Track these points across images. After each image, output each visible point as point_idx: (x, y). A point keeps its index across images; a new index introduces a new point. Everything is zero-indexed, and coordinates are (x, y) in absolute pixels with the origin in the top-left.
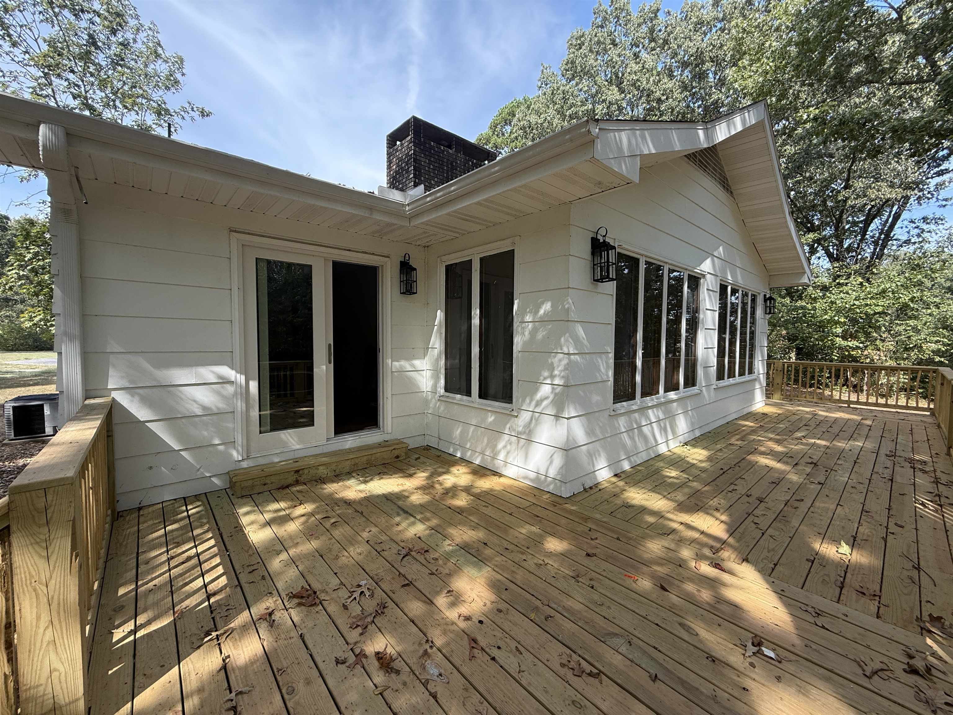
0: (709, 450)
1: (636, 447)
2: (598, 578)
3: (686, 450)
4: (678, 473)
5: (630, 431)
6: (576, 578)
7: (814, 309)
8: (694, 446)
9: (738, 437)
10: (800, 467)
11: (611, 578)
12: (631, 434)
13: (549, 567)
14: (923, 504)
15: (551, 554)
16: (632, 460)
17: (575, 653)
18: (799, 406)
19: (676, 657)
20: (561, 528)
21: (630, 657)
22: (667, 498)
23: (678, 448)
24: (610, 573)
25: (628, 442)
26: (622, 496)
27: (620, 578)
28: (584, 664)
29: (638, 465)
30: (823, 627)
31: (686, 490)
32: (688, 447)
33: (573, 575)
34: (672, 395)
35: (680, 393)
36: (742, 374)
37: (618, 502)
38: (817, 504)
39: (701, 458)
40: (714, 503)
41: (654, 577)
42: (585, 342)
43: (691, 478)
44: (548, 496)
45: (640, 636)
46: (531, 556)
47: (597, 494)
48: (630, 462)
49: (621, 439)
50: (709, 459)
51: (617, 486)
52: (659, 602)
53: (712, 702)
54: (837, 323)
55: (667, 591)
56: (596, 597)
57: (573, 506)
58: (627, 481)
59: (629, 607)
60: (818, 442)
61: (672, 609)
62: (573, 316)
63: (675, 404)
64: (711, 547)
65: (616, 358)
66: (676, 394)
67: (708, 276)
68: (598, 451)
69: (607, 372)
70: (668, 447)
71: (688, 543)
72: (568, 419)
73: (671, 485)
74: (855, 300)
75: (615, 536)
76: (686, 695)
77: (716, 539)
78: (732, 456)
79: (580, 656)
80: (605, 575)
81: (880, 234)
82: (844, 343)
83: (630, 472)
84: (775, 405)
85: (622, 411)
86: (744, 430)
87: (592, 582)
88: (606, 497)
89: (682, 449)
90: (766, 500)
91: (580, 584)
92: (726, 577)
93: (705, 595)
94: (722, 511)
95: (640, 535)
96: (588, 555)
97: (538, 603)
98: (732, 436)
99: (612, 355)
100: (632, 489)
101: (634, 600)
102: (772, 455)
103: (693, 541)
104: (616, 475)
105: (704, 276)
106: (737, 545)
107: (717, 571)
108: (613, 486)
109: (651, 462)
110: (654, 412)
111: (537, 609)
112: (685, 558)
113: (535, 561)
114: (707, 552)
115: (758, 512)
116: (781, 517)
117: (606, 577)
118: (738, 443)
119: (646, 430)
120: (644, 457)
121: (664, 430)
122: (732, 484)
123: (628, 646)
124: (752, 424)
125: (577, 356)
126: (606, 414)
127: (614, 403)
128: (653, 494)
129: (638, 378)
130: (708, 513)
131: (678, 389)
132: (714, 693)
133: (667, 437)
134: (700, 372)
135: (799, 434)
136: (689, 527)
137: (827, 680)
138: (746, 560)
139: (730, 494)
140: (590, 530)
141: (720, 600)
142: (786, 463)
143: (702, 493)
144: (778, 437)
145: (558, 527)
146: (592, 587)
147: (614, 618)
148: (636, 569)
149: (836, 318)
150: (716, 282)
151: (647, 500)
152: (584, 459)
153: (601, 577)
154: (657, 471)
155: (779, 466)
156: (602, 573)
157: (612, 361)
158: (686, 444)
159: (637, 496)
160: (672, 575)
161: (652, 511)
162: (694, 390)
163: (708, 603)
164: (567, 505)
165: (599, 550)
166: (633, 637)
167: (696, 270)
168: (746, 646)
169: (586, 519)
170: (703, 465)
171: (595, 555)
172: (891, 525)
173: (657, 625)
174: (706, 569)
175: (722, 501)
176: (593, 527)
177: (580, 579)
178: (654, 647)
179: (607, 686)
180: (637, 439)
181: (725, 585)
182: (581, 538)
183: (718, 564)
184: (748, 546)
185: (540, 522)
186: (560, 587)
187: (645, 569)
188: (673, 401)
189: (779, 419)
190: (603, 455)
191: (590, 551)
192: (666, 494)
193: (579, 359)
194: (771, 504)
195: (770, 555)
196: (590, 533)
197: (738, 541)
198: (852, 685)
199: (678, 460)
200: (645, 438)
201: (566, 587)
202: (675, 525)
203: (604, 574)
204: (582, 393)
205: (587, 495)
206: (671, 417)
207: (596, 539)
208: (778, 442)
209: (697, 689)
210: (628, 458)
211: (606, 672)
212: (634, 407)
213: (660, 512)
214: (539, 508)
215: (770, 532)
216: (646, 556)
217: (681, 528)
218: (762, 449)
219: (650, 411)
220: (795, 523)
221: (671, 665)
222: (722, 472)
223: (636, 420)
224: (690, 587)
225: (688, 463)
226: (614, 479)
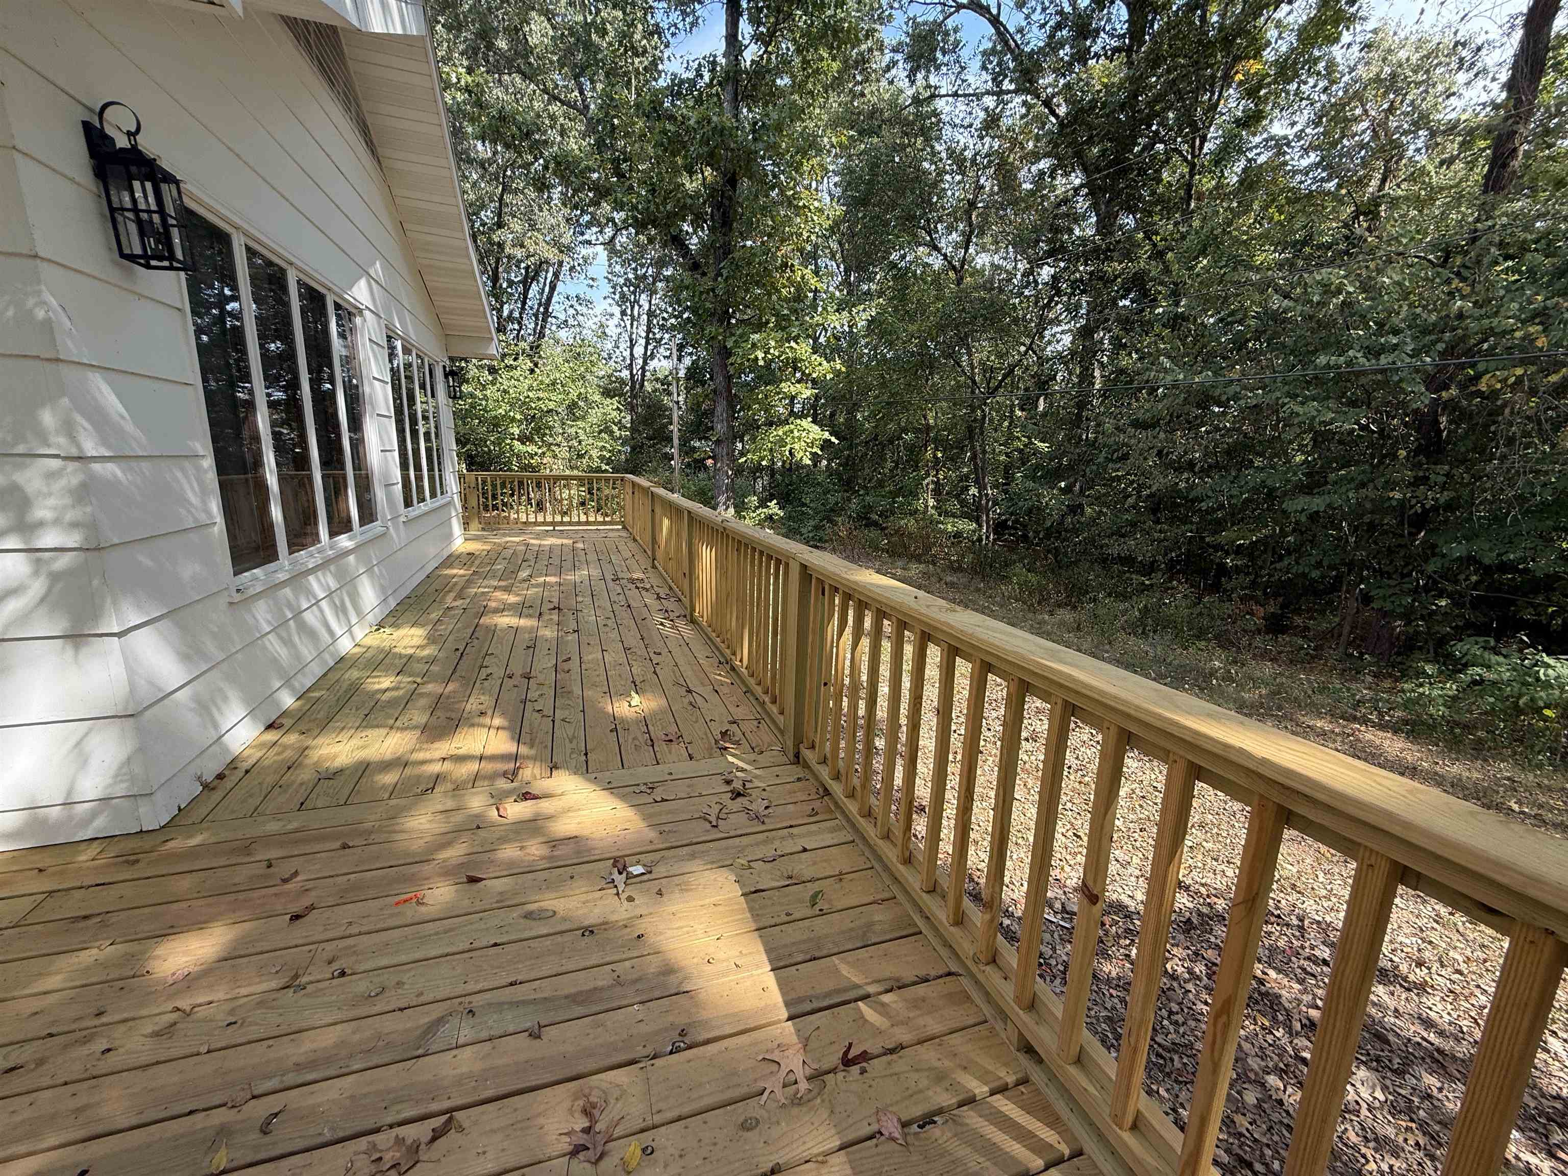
0: (423, 626)
1: (298, 656)
2: (346, 948)
3: (385, 636)
4: (392, 679)
5: (280, 627)
6: (292, 984)
7: (486, 398)
8: (395, 626)
9: (452, 595)
10: (546, 617)
11: (372, 927)
12: (284, 634)
13: (201, 1012)
14: (662, 624)
15: (190, 981)
16: (297, 684)
17: (377, 1130)
18: (505, 535)
19: (545, 971)
20: (184, 905)
21: (484, 1035)
22: (398, 728)
23: (370, 637)
24: (365, 921)
25: (282, 652)
26: (307, 761)
27: (392, 916)
28: (410, 1132)
29: (308, 690)
30: (663, 800)
31: (423, 702)
32: (388, 630)
33: (283, 982)
34: (344, 541)
35: (355, 537)
36: (433, 495)
37: (306, 775)
38: (585, 658)
39: (416, 641)
40: (472, 705)
41: (448, 872)
42: (129, 427)
43: (419, 680)
44: (95, 848)
45: (479, 987)
46: (122, 1028)
47: (244, 782)
48: (293, 689)
49: (265, 648)
50: (431, 639)
51: (285, 747)
52: (478, 906)
53: (619, 989)
54: (513, 420)
55: (481, 880)
56: (361, 986)
57: (190, 837)
58: (303, 726)
59: (433, 953)
60: (548, 579)
61: (503, 903)
62: (70, 348)
63: (351, 558)
64: (505, 774)
65: (221, 469)
66: (350, 539)
67: (367, 313)
68: (220, 690)
69: (204, 502)
70: (353, 639)
71: (470, 785)
72: (120, 635)
73: (392, 703)
74: (529, 390)
75: (337, 844)
76: (587, 1012)
77: (504, 757)
78: (459, 625)
79: (391, 1126)
80: (357, 931)
81: (540, 305)
82: (523, 448)
83: (299, 710)
84: (476, 538)
85: (259, 589)
86: (456, 584)
87: (336, 966)
88: (270, 780)
89: (376, 635)
90: (533, 674)
91: (310, 988)
92: (545, 806)
93: (535, 850)
94: (490, 713)
95: (384, 816)
96: (296, 917)
97: (220, 1117)
98: (445, 596)
99: (208, 462)
100: (320, 741)
101: (437, 933)
102: (509, 610)
103: (476, 777)
104: (270, 727)
105: (360, 311)
106: (532, 752)
107: (529, 803)
108: (276, 749)
109: (333, 677)
110: (319, 581)
111: (224, 1133)
112: (476, 811)
113: (149, 1029)
114: (503, 784)
115: (532, 695)
116: (559, 690)
117: (360, 934)
118: (459, 603)
119: (310, 618)
120: (317, 670)
121: (341, 610)
122: (481, 667)
123: (471, 1021)
124: (462, 572)
125: (111, 467)
126: (223, 601)
127: (235, 574)
128: (369, 732)
129: (276, 513)
130: (473, 725)
131: (351, 530)
132: (615, 975)
133: (349, 622)
134: (380, 494)
135: (523, 574)
136: (460, 759)
137: (693, 856)
138: (554, 767)
139: (486, 683)
140: (269, 866)
141: (554, 843)
142: (529, 616)
143: (448, 697)
144: (502, 583)
145: (175, 906)
146: (343, 974)
147: (421, 994)
148: (411, 879)
149: (512, 414)
150: (381, 330)
151: (364, 747)
152: (192, 720)
153: (350, 941)
154: (355, 688)
155: (523, 622)
156: (348, 932)
157: (211, 477)
158: (380, 626)
159: (337, 748)
160: (475, 850)
161: (382, 762)
162: (376, 527)
163: (543, 858)
164: (170, 845)
165: (313, 893)
166: (468, 999)
167: (346, 296)
168: (613, 881)
169: (247, 848)
170: (426, 652)
171: (312, 908)
172: (652, 655)
173: (496, 945)
174: (516, 810)
175: (482, 698)
176: (273, 854)
177: (304, 980)
178: (511, 984)
179: (475, 1123)
180: (296, 639)
181: (550, 818)
182: (256, 894)
183: (527, 793)
184: (546, 747)
185: (104, 925)
186: (261, 1032)
187: (427, 868)
188: (348, 552)
189: (493, 557)
190: (233, 695)
191: (295, 908)
192: (391, 722)
193: (119, 473)
194: (541, 678)
195: (574, 745)
196: (272, 870)
197: (532, 747)
198: (711, 845)
199: (382, 656)
200: (312, 634)
201: (279, 1020)
202: (436, 768)
203: (354, 930)
204: (147, 562)
205: (217, 796)
206: (348, 584)
207: (296, 874)
208: (507, 589)
209: (595, 989)
210: (287, 683)
211: (460, 1102)
212: (282, 576)
213: (399, 758)
214: (77, 894)
215: (559, 714)
216: (417, 846)
217: (447, 766)
218: (493, 604)
219: (311, 578)
220: (577, 691)
221: (546, 989)
222: (458, 654)
223: (288, 601)
224: (509, 852)
225: (401, 656)
226: (271, 736)
